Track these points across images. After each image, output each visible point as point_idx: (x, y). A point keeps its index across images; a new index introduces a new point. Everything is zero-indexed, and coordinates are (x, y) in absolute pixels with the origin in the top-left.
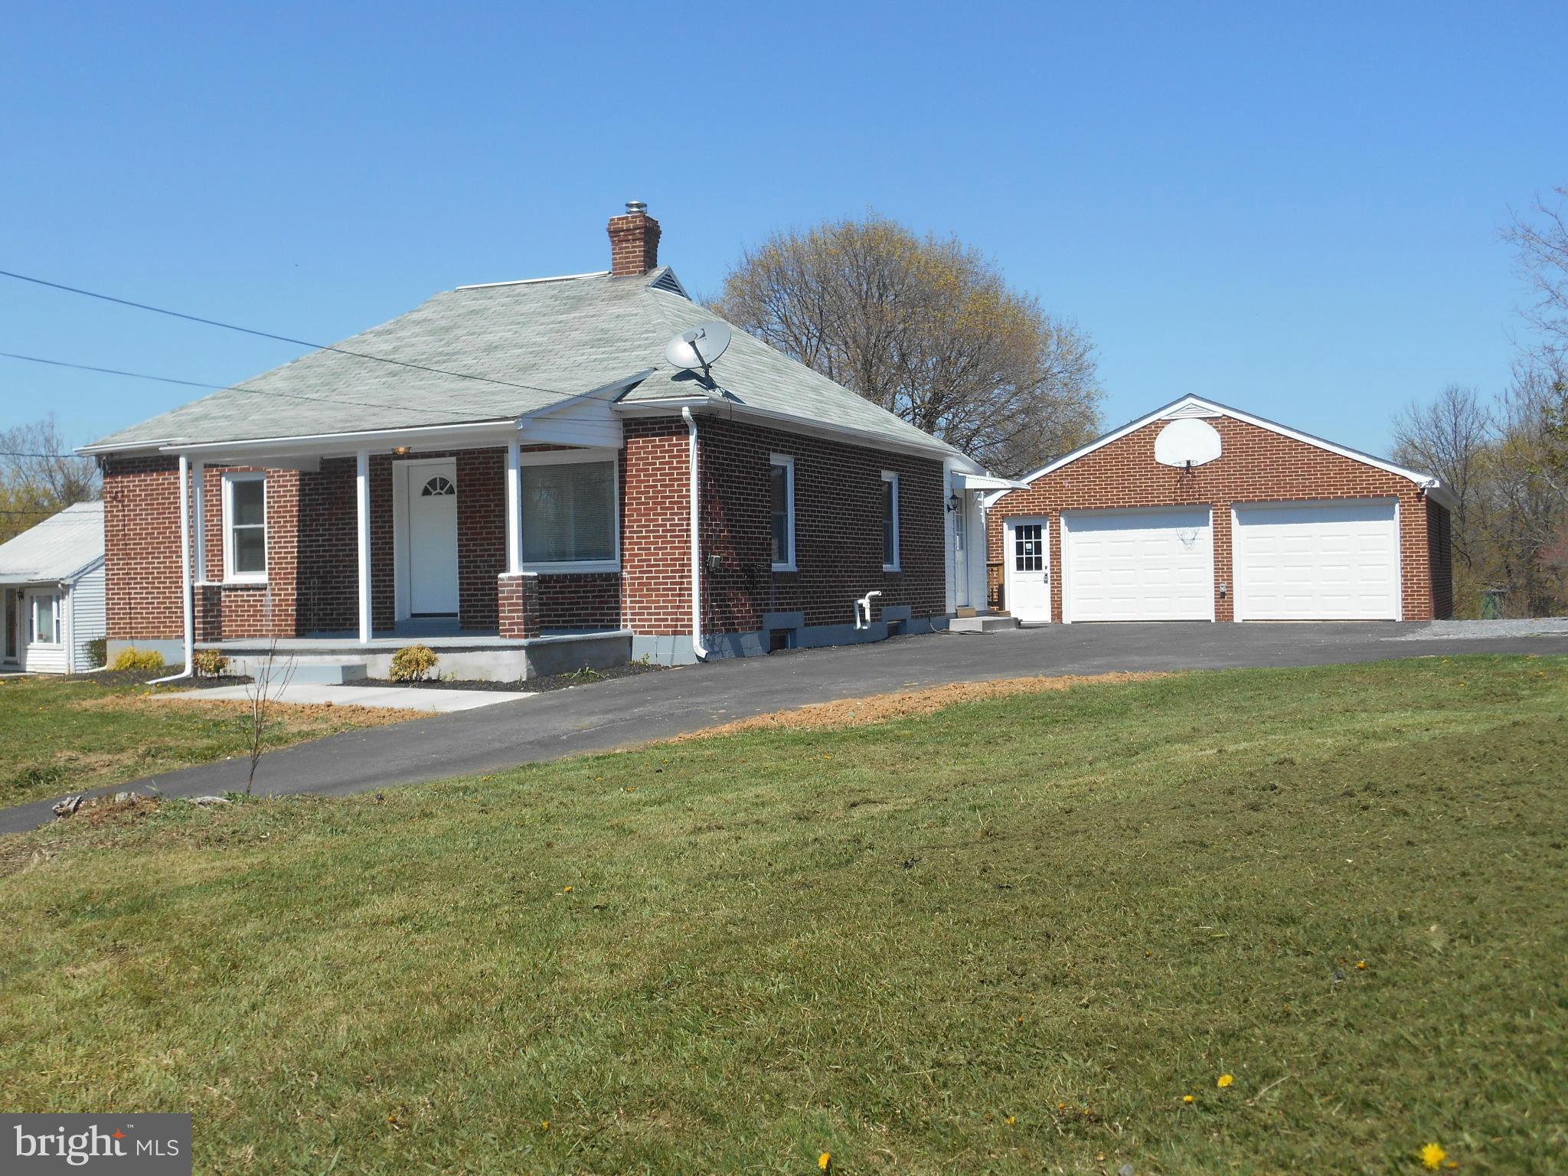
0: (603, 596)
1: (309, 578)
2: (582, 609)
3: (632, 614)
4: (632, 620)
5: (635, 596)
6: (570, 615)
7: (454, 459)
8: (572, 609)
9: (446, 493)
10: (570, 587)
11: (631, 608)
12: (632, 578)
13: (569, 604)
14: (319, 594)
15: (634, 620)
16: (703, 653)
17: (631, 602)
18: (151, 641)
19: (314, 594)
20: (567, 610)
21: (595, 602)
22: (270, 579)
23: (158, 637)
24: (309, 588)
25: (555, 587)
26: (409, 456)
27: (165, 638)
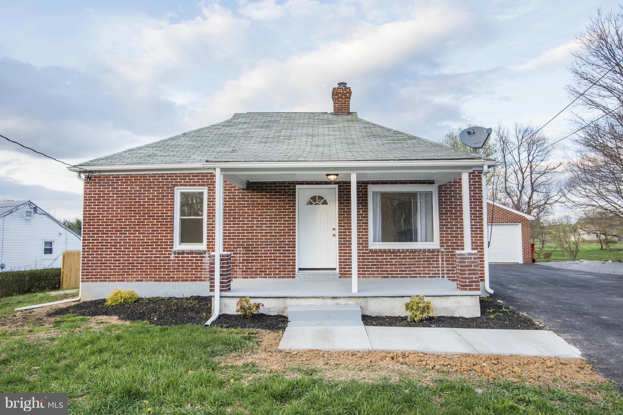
0: (430, 261)
1: (237, 248)
2: (417, 267)
3: (447, 270)
4: (447, 274)
5: (449, 261)
6: (409, 271)
7: (337, 186)
8: (411, 268)
9: (322, 204)
10: (410, 256)
11: (446, 267)
12: (447, 252)
13: (408, 265)
14: (243, 257)
15: (449, 274)
16: (492, 292)
17: (447, 264)
18: (117, 283)
19: (240, 257)
20: (408, 268)
21: (425, 264)
22: (208, 248)
23: (123, 281)
24: (237, 254)
25: (400, 256)
26: (302, 183)
27: (127, 281)
